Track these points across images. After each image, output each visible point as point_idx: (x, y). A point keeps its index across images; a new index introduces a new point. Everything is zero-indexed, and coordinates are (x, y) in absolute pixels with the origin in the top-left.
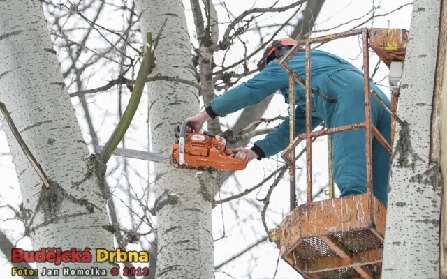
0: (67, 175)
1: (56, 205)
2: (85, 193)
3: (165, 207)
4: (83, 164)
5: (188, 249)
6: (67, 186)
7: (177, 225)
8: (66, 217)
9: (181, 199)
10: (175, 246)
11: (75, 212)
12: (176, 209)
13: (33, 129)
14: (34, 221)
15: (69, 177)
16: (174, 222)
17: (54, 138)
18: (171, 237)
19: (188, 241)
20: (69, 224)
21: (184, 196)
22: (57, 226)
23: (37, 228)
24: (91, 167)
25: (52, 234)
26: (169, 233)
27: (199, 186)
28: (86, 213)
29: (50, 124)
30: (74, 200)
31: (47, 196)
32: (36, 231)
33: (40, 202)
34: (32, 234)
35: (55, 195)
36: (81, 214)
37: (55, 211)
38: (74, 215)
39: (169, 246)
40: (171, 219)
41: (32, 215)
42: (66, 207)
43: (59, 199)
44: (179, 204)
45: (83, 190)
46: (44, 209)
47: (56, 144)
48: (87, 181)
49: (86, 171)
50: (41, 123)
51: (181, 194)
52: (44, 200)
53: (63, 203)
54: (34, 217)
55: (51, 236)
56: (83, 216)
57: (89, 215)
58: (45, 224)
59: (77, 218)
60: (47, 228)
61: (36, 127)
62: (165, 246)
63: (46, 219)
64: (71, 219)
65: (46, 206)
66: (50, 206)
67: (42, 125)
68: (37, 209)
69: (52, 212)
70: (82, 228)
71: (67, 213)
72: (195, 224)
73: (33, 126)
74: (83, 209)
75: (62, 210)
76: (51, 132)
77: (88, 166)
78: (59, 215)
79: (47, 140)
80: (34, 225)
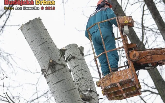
0: (56, 57)
1: (55, 67)
2: (62, 62)
3: (71, 60)
4: (59, 53)
5: (84, 72)
6: (56, 60)
7: (78, 65)
8: (59, 70)
9: (76, 56)
10: (79, 71)
11: (61, 68)
12: (76, 60)
13: (42, 45)
14: (48, 73)
15: (56, 58)
16: (76, 64)
17: (49, 46)
18: (77, 69)
19: (83, 69)
20: (60, 72)
21: (77, 55)
22: (56, 73)
23: (49, 75)
24: (61, 53)
25: (55, 76)
26: (76, 68)
27: (80, 51)
28: (64, 68)
29: (47, 42)
30: (60, 65)
31: (51, 64)
32: (49, 76)
33: (49, 67)
34: (47, 77)
35: (54, 64)
36: (62, 68)
37: (55, 69)
38: (61, 69)
39: (77, 72)
40: (75, 63)
41: (46, 71)
42: (58, 67)
43: (55, 65)
44: (76, 58)
45: (61, 61)
46: (51, 69)
47: (50, 48)
48: (61, 58)
49: (60, 55)
50: (44, 43)
51: (76, 55)
52: (50, 66)
53: (57, 66)
54: (47, 71)
55: (55, 77)
56: (63, 69)
57: (65, 68)
58: (52, 73)
59: (62, 70)
60: (53, 74)
61: (43, 44)
62: (76, 72)
63: (52, 72)
64: (60, 70)
65: (52, 68)
66: (53, 68)
67: (45, 43)
68: (48, 69)
69: (54, 69)
70: (64, 73)
71: (59, 69)
72: (83, 63)
73: (42, 44)
74: (63, 67)
75: (57, 68)
76: (48, 45)
77: (60, 53)
78: (56, 70)
79: (47, 47)
80: (48, 74)
